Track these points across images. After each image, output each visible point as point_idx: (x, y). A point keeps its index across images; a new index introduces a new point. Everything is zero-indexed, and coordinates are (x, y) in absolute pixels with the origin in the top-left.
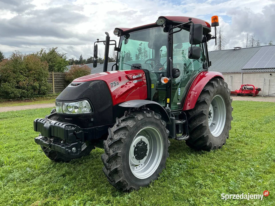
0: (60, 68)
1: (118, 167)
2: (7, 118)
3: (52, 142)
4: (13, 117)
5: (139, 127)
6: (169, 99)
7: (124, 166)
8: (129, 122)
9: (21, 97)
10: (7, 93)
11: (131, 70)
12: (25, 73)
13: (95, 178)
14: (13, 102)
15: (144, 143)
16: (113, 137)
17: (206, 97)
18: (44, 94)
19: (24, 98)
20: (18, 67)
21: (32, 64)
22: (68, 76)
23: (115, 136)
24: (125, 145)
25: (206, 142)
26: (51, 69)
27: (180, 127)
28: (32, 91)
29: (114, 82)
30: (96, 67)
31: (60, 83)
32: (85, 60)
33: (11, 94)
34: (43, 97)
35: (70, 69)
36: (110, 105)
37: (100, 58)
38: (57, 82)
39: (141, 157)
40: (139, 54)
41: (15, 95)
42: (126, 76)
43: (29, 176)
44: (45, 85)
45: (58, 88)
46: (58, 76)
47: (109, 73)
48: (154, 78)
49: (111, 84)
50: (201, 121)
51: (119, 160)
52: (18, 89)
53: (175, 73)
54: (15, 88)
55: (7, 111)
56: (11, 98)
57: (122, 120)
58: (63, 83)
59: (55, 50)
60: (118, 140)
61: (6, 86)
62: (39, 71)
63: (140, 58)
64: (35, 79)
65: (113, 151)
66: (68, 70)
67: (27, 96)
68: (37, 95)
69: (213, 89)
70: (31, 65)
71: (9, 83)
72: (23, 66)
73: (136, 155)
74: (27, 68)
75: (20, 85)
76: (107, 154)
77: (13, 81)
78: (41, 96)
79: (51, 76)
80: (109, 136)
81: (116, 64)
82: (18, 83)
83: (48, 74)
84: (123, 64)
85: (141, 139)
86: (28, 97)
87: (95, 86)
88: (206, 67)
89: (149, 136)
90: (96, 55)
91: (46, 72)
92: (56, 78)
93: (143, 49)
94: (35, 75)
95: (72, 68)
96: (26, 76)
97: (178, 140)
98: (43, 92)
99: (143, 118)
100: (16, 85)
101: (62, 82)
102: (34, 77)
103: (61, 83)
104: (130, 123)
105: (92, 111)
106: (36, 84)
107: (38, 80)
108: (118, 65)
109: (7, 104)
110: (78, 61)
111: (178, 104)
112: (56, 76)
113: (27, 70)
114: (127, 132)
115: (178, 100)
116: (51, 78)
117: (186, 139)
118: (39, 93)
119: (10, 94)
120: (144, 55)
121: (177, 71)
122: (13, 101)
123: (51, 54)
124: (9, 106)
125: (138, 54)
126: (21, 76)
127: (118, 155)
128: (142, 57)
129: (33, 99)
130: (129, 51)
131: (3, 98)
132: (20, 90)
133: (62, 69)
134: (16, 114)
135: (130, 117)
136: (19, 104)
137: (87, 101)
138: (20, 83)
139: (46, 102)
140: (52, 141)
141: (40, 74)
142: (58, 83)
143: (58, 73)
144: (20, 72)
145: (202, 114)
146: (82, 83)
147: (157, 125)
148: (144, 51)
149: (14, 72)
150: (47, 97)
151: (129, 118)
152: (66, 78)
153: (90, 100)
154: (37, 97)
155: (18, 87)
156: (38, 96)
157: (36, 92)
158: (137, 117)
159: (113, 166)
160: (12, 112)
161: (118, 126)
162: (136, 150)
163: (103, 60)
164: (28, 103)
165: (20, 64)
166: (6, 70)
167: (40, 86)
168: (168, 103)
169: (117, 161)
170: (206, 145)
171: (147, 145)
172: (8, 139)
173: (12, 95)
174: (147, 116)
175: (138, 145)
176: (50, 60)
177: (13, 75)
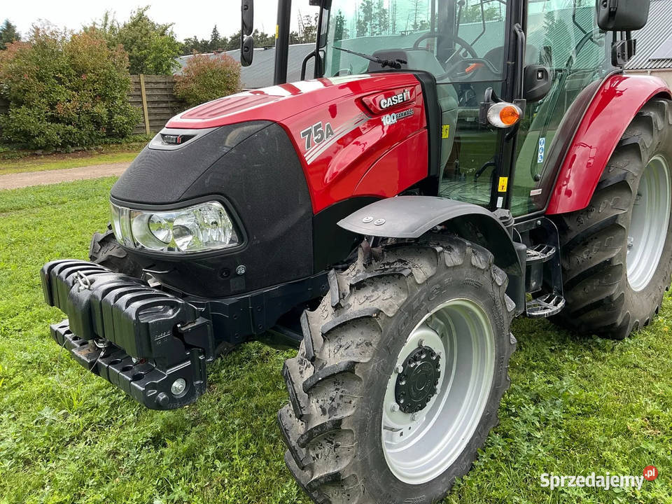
0: (160, 64)
1: (343, 467)
2: (20, 209)
3: (102, 354)
4: (38, 206)
5: (418, 309)
6: (506, 179)
7: (364, 461)
8: (380, 293)
9: (64, 146)
10: (27, 135)
11: (368, 76)
12: (70, 81)
13: (258, 455)
14: (43, 159)
15: (430, 352)
16: (320, 353)
17: (630, 167)
18: (123, 135)
19: (72, 146)
20: (49, 64)
21: (85, 55)
22: (182, 86)
23: (326, 350)
24: (370, 385)
25: (615, 315)
26: (137, 66)
27: (535, 272)
28: (92, 127)
29: (316, 128)
30: (250, 63)
31: (161, 105)
32: (225, 40)
33: (37, 136)
34: (121, 143)
35: (185, 65)
36: (302, 212)
37: (262, 34)
38: (153, 102)
39: (418, 403)
40: (366, 19)
41: (48, 141)
42: (356, 100)
43: (50, 440)
44: (124, 112)
45: (158, 117)
46: (156, 86)
47: (295, 91)
48: (449, 102)
49: (304, 134)
50: (605, 250)
51: (347, 444)
52: (53, 125)
53: (533, 85)
54: (47, 120)
55: (25, 187)
56: (40, 148)
57: (351, 286)
58: (169, 105)
59: (145, 13)
60: (344, 371)
61: (21, 117)
62: (105, 74)
63: (369, 31)
64: (96, 96)
65: (321, 407)
66: (181, 66)
67: (80, 141)
68: (104, 137)
69: (649, 138)
70: (84, 58)
71: (30, 107)
72: (64, 61)
73: (402, 402)
74: (74, 66)
75: (58, 114)
76: (300, 417)
77: (40, 101)
78: (115, 140)
79: (138, 86)
80: (303, 342)
81: (316, 54)
82: (52, 106)
83: (128, 82)
84: (340, 53)
85: (421, 341)
86: (82, 145)
87: (245, 144)
88: (620, 61)
89: (442, 323)
90: (247, 25)
91: (124, 75)
92: (149, 93)
93: (377, 6)
94: (96, 86)
95: (189, 62)
96: (72, 89)
97: (531, 317)
98: (120, 131)
99: (434, 273)
100: (49, 114)
101: (167, 102)
102: (94, 90)
103: (164, 105)
104: (385, 299)
105: (241, 239)
106: (101, 110)
107: (104, 97)
108: (321, 54)
109: (28, 164)
110: (206, 43)
111: (534, 193)
112: (149, 86)
113: (73, 72)
114: (375, 338)
115: (536, 179)
116: (139, 93)
117: (557, 310)
118: (110, 134)
119: (34, 137)
120: (377, 23)
121: (540, 75)
122: (44, 155)
123: (134, 24)
124: (32, 169)
125: (362, 19)
126: (59, 88)
127: (344, 426)
128: (374, 27)
129: (96, 149)
130: (340, 13)
131: (17, 149)
132: (61, 126)
133: (165, 67)
134: (45, 197)
135: (386, 272)
136: (61, 163)
137: (217, 205)
138: (59, 108)
139: (128, 157)
140: (100, 349)
141: (107, 81)
142: (156, 105)
143: (154, 78)
144: (54, 77)
145: (612, 227)
146: (200, 133)
147: (478, 291)
148: (377, 11)
149: (41, 79)
150: (132, 144)
151: (380, 277)
152: (176, 91)
153: (232, 203)
154: (106, 143)
155: (54, 119)
156: (108, 140)
157: (102, 132)
158: (411, 274)
159: (322, 460)
160: (38, 189)
161: (337, 307)
162: (403, 383)
163: (274, 38)
164: (81, 161)
165: (55, 55)
166: (19, 72)
167: (111, 116)
168: (501, 194)
169: (337, 446)
170: (615, 324)
171: (438, 357)
172: (11, 282)
173: (41, 140)
174: (449, 266)
175: (410, 363)
176: (133, 42)
177: (38, 86)
